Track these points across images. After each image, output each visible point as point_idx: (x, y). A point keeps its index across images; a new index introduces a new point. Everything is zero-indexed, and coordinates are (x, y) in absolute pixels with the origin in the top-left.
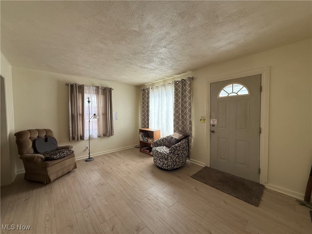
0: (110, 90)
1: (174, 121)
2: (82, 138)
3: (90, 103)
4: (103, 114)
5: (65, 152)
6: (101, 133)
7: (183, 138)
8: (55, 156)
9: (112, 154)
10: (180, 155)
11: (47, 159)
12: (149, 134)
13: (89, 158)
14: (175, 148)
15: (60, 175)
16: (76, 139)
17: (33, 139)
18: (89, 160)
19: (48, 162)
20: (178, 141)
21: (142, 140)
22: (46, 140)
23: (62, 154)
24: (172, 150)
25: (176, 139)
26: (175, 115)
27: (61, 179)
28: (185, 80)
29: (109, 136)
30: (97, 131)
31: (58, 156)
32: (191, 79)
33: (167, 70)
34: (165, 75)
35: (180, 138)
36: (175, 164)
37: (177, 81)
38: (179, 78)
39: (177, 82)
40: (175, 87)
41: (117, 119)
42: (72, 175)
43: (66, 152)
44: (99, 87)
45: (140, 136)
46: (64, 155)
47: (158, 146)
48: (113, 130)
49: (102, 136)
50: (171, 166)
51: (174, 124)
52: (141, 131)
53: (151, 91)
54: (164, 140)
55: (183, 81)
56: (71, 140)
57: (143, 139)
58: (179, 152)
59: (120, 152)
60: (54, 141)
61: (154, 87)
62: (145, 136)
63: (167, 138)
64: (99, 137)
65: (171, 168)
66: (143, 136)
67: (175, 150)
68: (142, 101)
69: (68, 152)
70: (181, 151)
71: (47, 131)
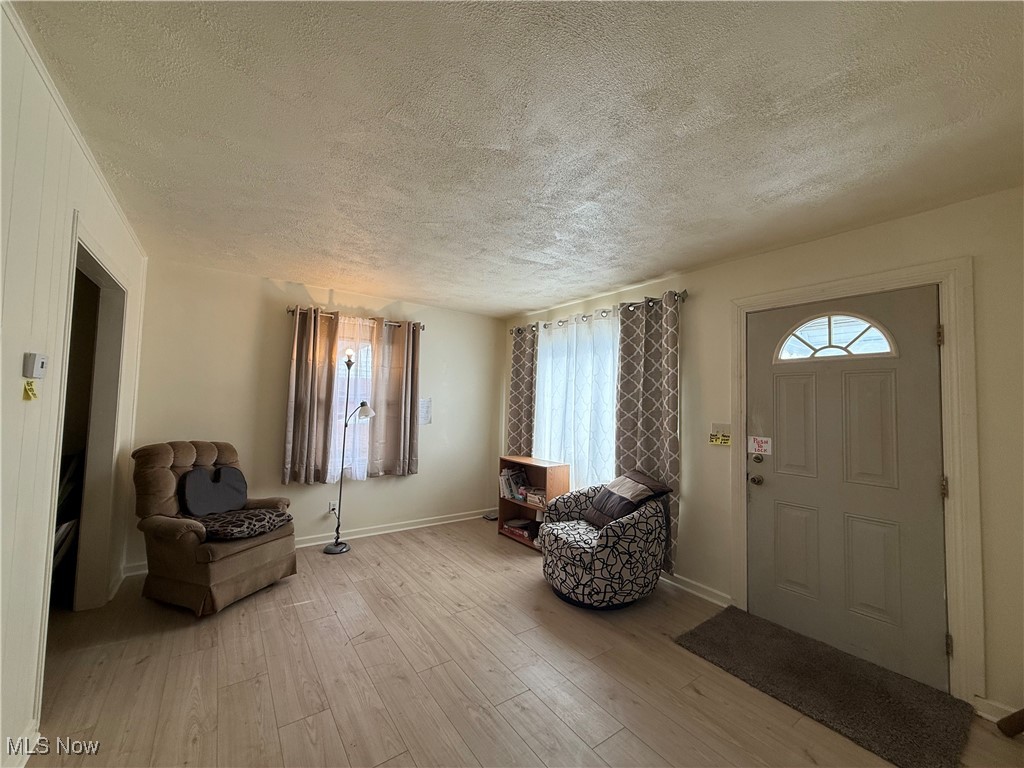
0: (415, 330)
1: (618, 438)
2: (320, 476)
3: (353, 368)
4: (389, 404)
5: (267, 518)
6: (380, 462)
7: (648, 499)
8: (236, 530)
9: (408, 534)
10: (637, 555)
11: (213, 537)
12: (531, 477)
13: (337, 544)
14: (618, 530)
15: (243, 593)
16: (303, 478)
17: (181, 472)
18: (336, 549)
19: (213, 546)
20: (630, 506)
21: (508, 496)
22: (216, 477)
23: (258, 524)
24: (607, 536)
25: (622, 499)
26: (620, 415)
27: (246, 604)
28: (656, 302)
29: (403, 475)
30: (366, 457)
31: (244, 528)
32: (680, 299)
33: (596, 268)
34: (593, 284)
35: (637, 496)
36: (616, 587)
37: (631, 305)
38: (636, 295)
39: (631, 309)
40: (623, 323)
41: (430, 422)
42: (280, 594)
43: (270, 518)
44: (382, 319)
45: (502, 480)
46: (263, 526)
47: (559, 521)
48: (416, 456)
49: (381, 474)
50: (605, 592)
51: (618, 448)
52: (505, 464)
53: (542, 334)
54: (583, 499)
55: (651, 305)
56: (287, 480)
57: (511, 491)
58: (633, 547)
59: (433, 531)
60: (239, 482)
61: (555, 322)
62: (517, 483)
63: (591, 494)
64: (371, 475)
65: (603, 601)
66: (512, 484)
67: (618, 537)
68: (514, 366)
69: (273, 520)
70: (642, 544)
71: (223, 449)
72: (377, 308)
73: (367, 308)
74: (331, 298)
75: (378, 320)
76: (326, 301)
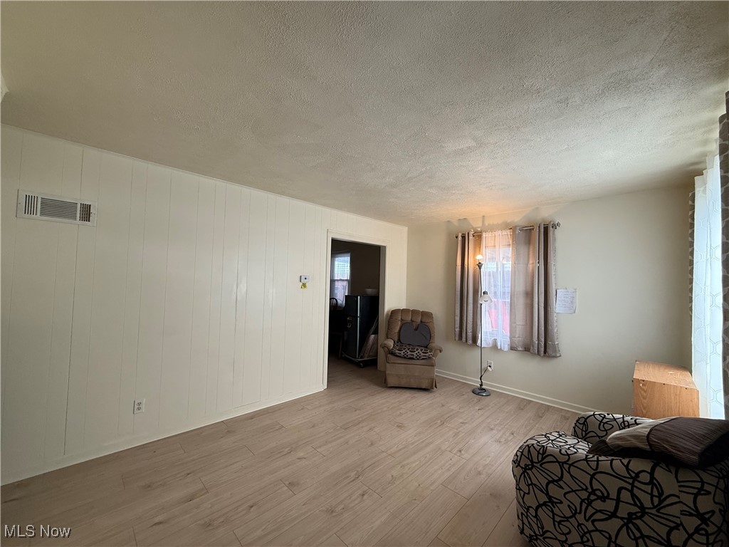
6: (520, 340)
13: (480, 389)
16: (464, 339)
17: (403, 322)
18: (478, 391)
22: (417, 327)
29: (539, 355)
41: (575, 312)
44: (516, 227)
49: (520, 349)
60: (427, 333)
64: (512, 348)
72: (518, 219)
73: (509, 221)
74: (483, 222)
75: (513, 229)
76: (480, 225)
